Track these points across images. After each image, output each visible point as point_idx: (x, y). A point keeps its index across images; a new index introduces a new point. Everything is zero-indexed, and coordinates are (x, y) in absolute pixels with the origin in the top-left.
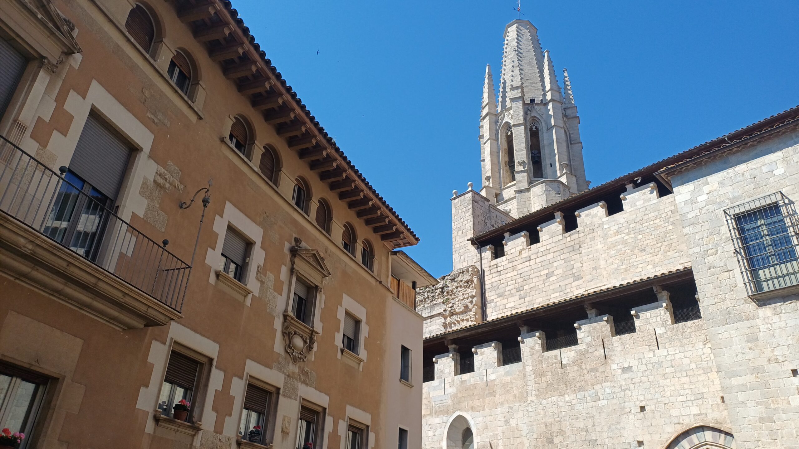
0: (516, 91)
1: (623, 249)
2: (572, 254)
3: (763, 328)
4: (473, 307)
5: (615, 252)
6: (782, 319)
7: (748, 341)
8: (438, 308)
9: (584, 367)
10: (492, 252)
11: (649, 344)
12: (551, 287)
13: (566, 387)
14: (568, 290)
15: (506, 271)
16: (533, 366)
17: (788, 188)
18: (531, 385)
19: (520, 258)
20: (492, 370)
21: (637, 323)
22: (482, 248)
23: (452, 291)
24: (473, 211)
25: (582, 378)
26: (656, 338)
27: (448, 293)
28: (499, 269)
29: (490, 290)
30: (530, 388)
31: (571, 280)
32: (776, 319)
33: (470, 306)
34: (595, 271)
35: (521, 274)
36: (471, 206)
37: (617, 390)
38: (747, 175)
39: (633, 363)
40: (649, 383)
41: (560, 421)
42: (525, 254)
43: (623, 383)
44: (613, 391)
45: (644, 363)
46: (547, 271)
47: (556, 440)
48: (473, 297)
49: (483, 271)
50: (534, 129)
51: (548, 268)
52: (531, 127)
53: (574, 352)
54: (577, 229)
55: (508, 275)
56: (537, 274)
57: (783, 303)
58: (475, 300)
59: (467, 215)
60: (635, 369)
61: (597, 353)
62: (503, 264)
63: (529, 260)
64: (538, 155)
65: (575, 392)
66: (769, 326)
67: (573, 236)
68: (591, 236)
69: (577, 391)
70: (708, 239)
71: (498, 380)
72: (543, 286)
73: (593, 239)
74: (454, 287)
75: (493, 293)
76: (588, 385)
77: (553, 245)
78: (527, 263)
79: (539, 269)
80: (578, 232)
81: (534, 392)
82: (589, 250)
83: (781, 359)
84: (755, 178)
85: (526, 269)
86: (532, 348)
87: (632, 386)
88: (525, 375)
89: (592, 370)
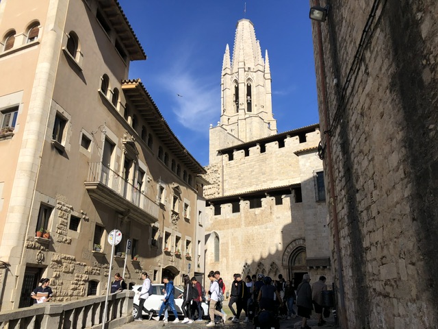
0: (241, 64)
2: (262, 163)
7: (314, 215)
9: (263, 215)
10: (228, 157)
13: (256, 223)
16: (244, 214)
19: (240, 162)
21: (283, 201)
22: (223, 155)
25: (262, 220)
28: (231, 166)
30: (242, 222)
34: (271, 172)
39: (280, 215)
41: (253, 235)
42: (242, 160)
44: (272, 225)
45: (284, 216)
47: (251, 242)
50: (249, 85)
51: (252, 168)
53: (260, 210)
54: (265, 152)
55: (235, 169)
56: (247, 170)
61: (268, 211)
62: (233, 164)
63: (244, 163)
67: (264, 155)
68: (270, 156)
69: (260, 225)
71: (230, 219)
75: (227, 177)
76: (264, 222)
77: (255, 158)
81: (244, 224)
82: (269, 162)
85: (242, 168)
86: (244, 207)
88: (241, 217)
89: (266, 217)
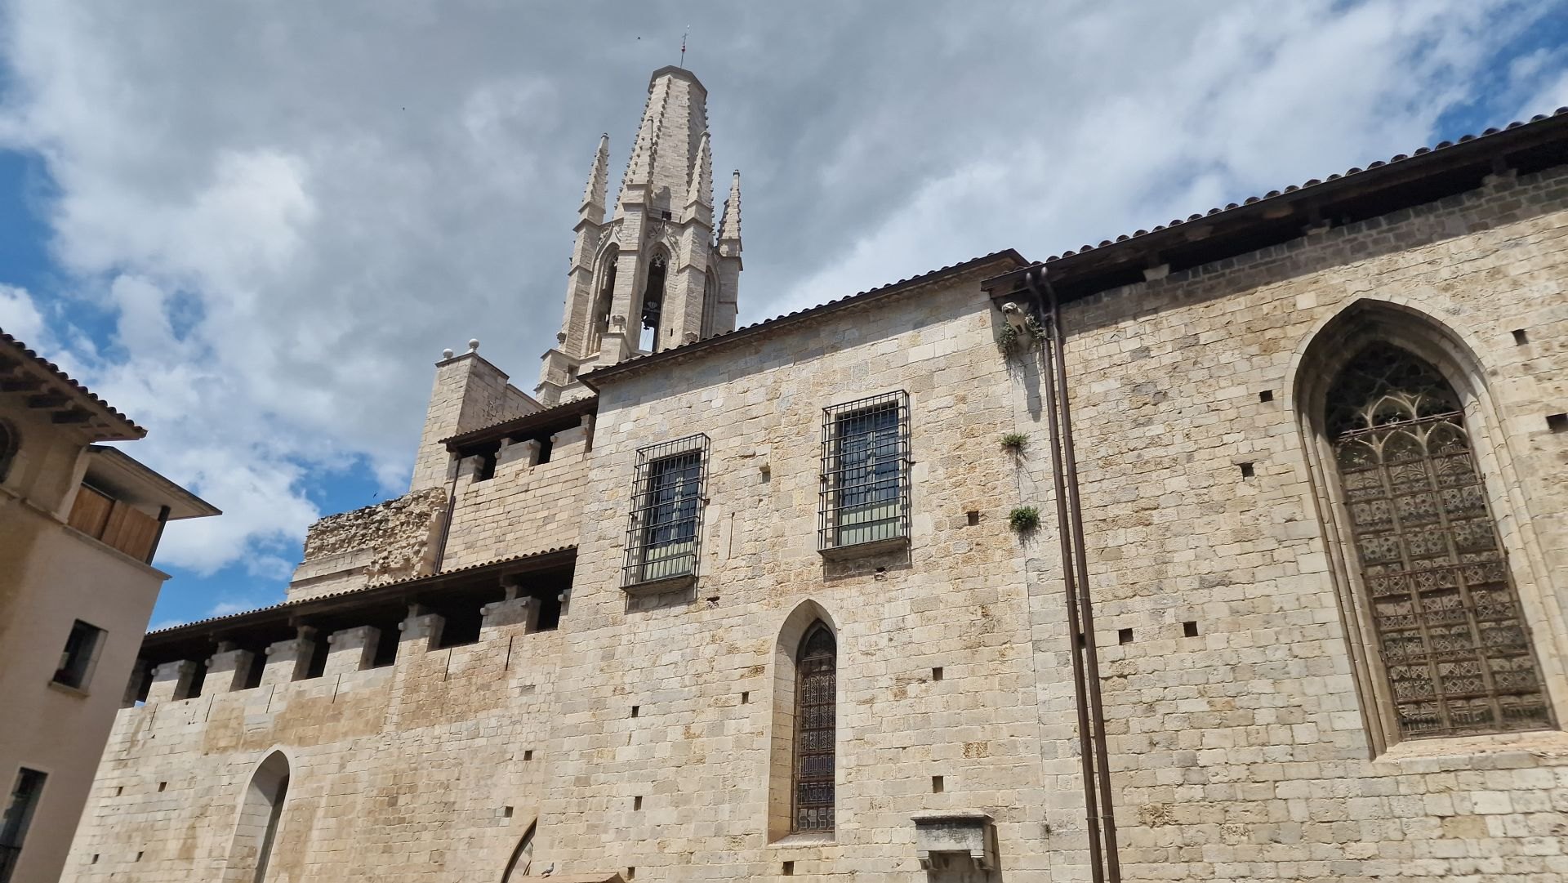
0: (636, 193)
3: (624, 641)
4: (419, 562)
6: (649, 628)
7: (603, 658)
8: (364, 557)
9: (474, 680)
13: (442, 712)
15: (488, 505)
16: (408, 674)
17: (713, 430)
18: (396, 706)
19: (513, 484)
20: (348, 675)
22: (463, 460)
23: (393, 529)
24: (467, 391)
25: (467, 698)
27: (385, 531)
28: (479, 500)
29: (456, 535)
30: (392, 710)
33: (415, 560)
35: (509, 513)
37: (505, 722)
38: (684, 402)
41: (416, 769)
43: (517, 711)
45: (552, 680)
46: (546, 513)
47: (402, 800)
48: (423, 544)
49: (453, 499)
50: (658, 265)
53: (468, 654)
55: (491, 512)
56: (531, 516)
58: (424, 550)
59: (456, 396)
60: (537, 689)
61: (498, 660)
62: (487, 491)
63: (526, 491)
65: (450, 721)
66: (632, 637)
70: (611, 492)
72: (535, 537)
74: (398, 523)
75: (459, 541)
77: (567, 469)
78: (523, 496)
79: (537, 508)
81: (395, 717)
83: (628, 688)
84: (690, 406)
85: (518, 505)
87: (526, 716)
88: (391, 688)
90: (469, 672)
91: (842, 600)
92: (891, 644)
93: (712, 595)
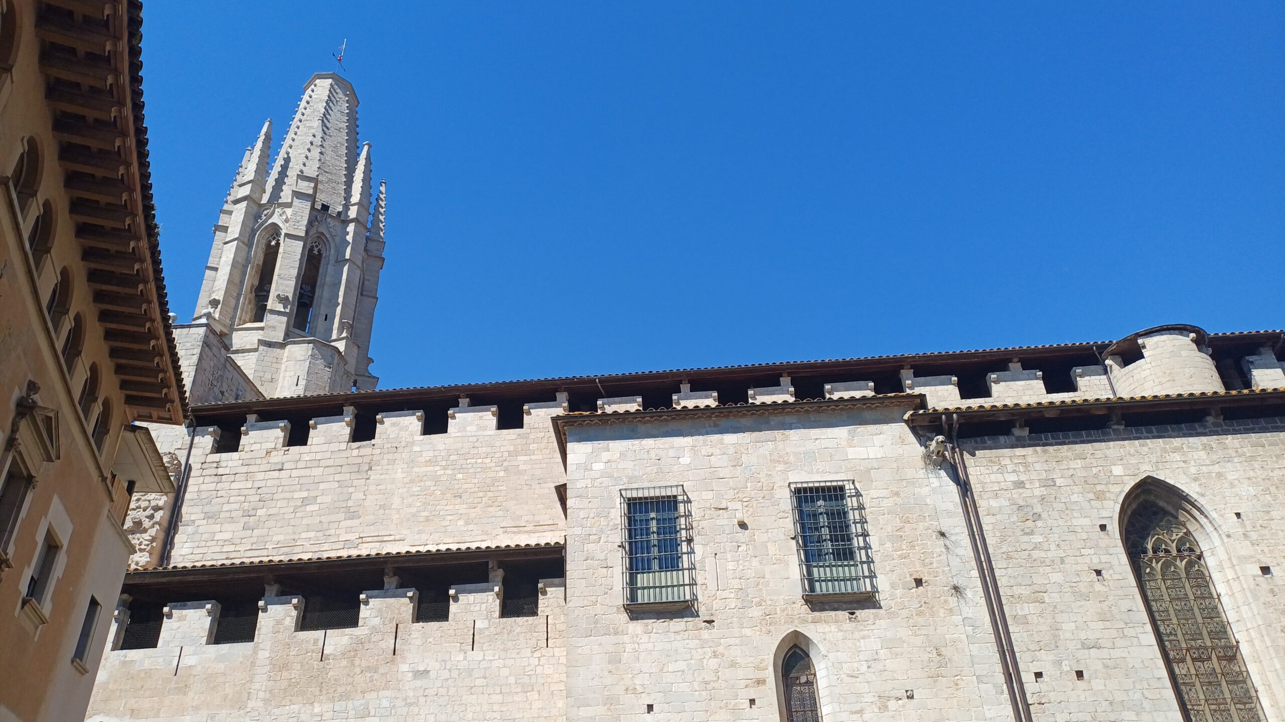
0: (306, 183)
1: (432, 488)
2: (354, 476)
3: (629, 648)
4: (153, 526)
5: (419, 489)
7: (610, 662)
9: (357, 662)
10: (215, 440)
11: (462, 642)
12: (305, 521)
13: (321, 691)
14: (332, 532)
15: (232, 478)
17: (689, 483)
18: (261, 682)
19: (265, 461)
20: (192, 648)
21: (453, 607)
22: (198, 429)
24: (200, 360)
25: (350, 679)
26: (474, 634)
29: (192, 503)
31: (341, 516)
32: (645, 638)
33: (147, 523)
34: (382, 511)
35: (259, 488)
36: (197, 351)
37: (399, 703)
38: (653, 454)
39: (432, 664)
40: (447, 698)
42: (277, 457)
43: (411, 694)
44: (392, 704)
45: (448, 667)
46: (305, 494)
48: (157, 509)
49: (188, 468)
50: (316, 252)
51: (308, 490)
52: (312, 247)
53: (347, 637)
54: (373, 441)
55: (235, 486)
57: (655, 620)
58: (159, 515)
60: (432, 674)
61: (383, 645)
62: (230, 464)
63: (280, 470)
64: (309, 294)
65: (332, 700)
66: (636, 646)
67: (364, 448)
68: (390, 456)
69: (337, 699)
70: (593, 521)
71: (199, 667)
72: (293, 515)
73: (392, 462)
75: (195, 509)
76: (356, 691)
77: (328, 455)
78: (276, 474)
79: (293, 488)
80: (374, 445)
82: (383, 477)
83: (640, 689)
84: (659, 460)
85: (269, 483)
86: (279, 622)
87: (422, 700)
88: (253, 664)
89: (369, 669)
90: (351, 654)
91: (824, 633)
92: (870, 670)
93: (708, 618)
